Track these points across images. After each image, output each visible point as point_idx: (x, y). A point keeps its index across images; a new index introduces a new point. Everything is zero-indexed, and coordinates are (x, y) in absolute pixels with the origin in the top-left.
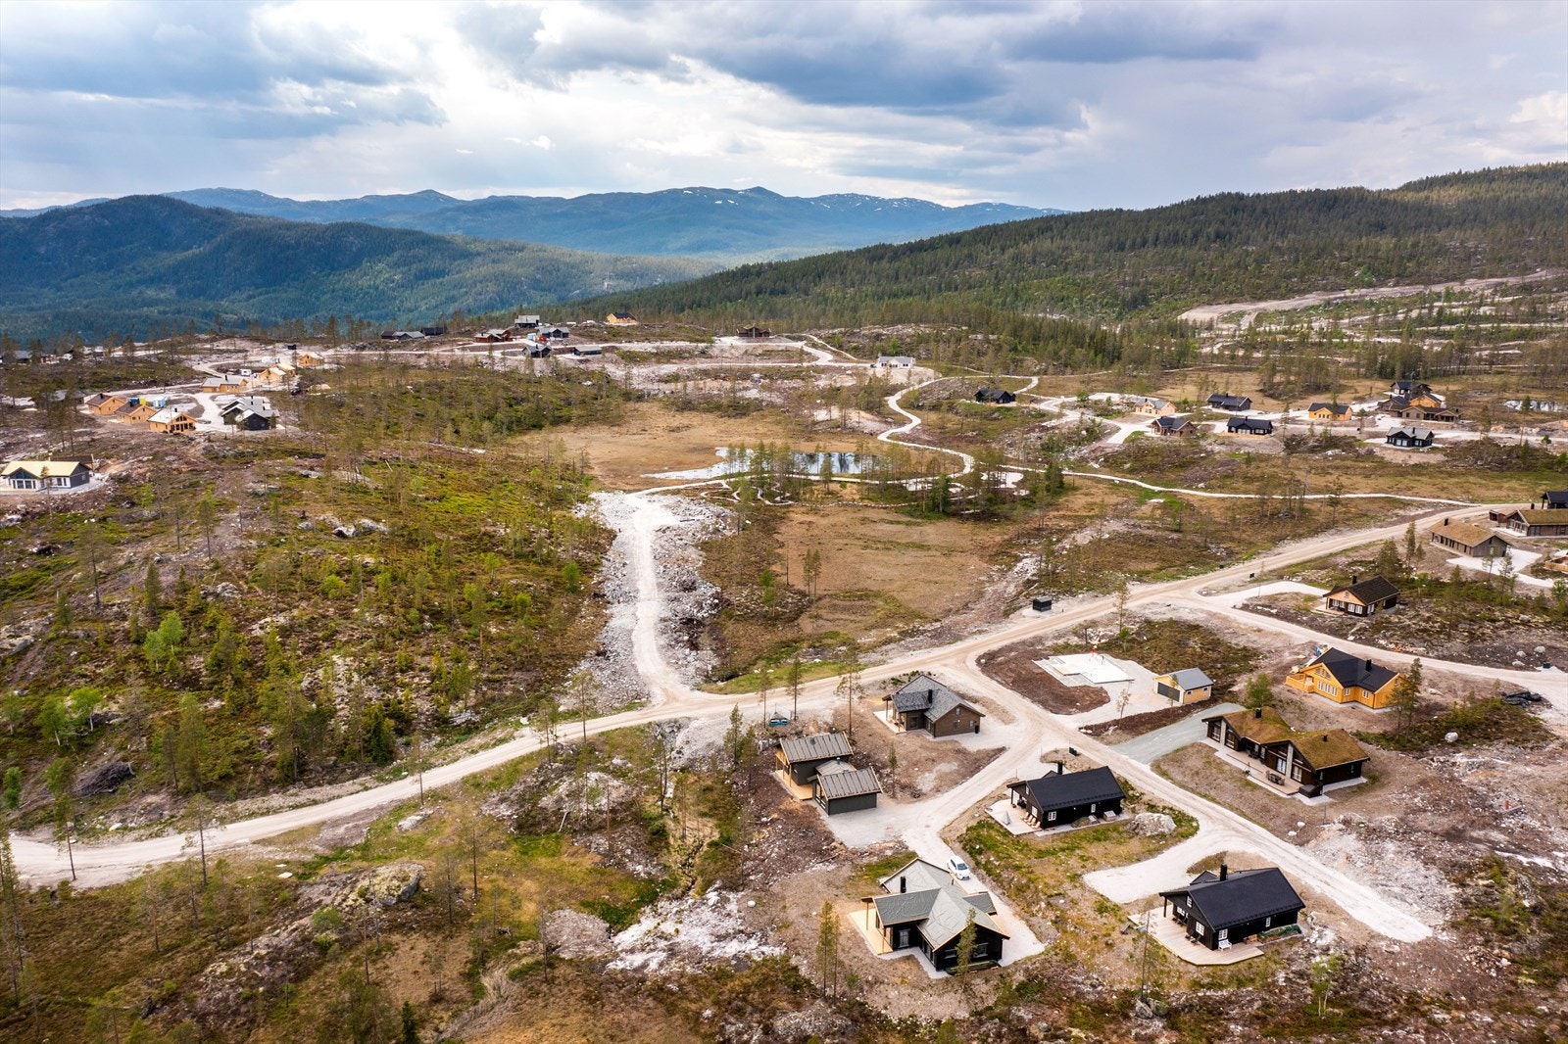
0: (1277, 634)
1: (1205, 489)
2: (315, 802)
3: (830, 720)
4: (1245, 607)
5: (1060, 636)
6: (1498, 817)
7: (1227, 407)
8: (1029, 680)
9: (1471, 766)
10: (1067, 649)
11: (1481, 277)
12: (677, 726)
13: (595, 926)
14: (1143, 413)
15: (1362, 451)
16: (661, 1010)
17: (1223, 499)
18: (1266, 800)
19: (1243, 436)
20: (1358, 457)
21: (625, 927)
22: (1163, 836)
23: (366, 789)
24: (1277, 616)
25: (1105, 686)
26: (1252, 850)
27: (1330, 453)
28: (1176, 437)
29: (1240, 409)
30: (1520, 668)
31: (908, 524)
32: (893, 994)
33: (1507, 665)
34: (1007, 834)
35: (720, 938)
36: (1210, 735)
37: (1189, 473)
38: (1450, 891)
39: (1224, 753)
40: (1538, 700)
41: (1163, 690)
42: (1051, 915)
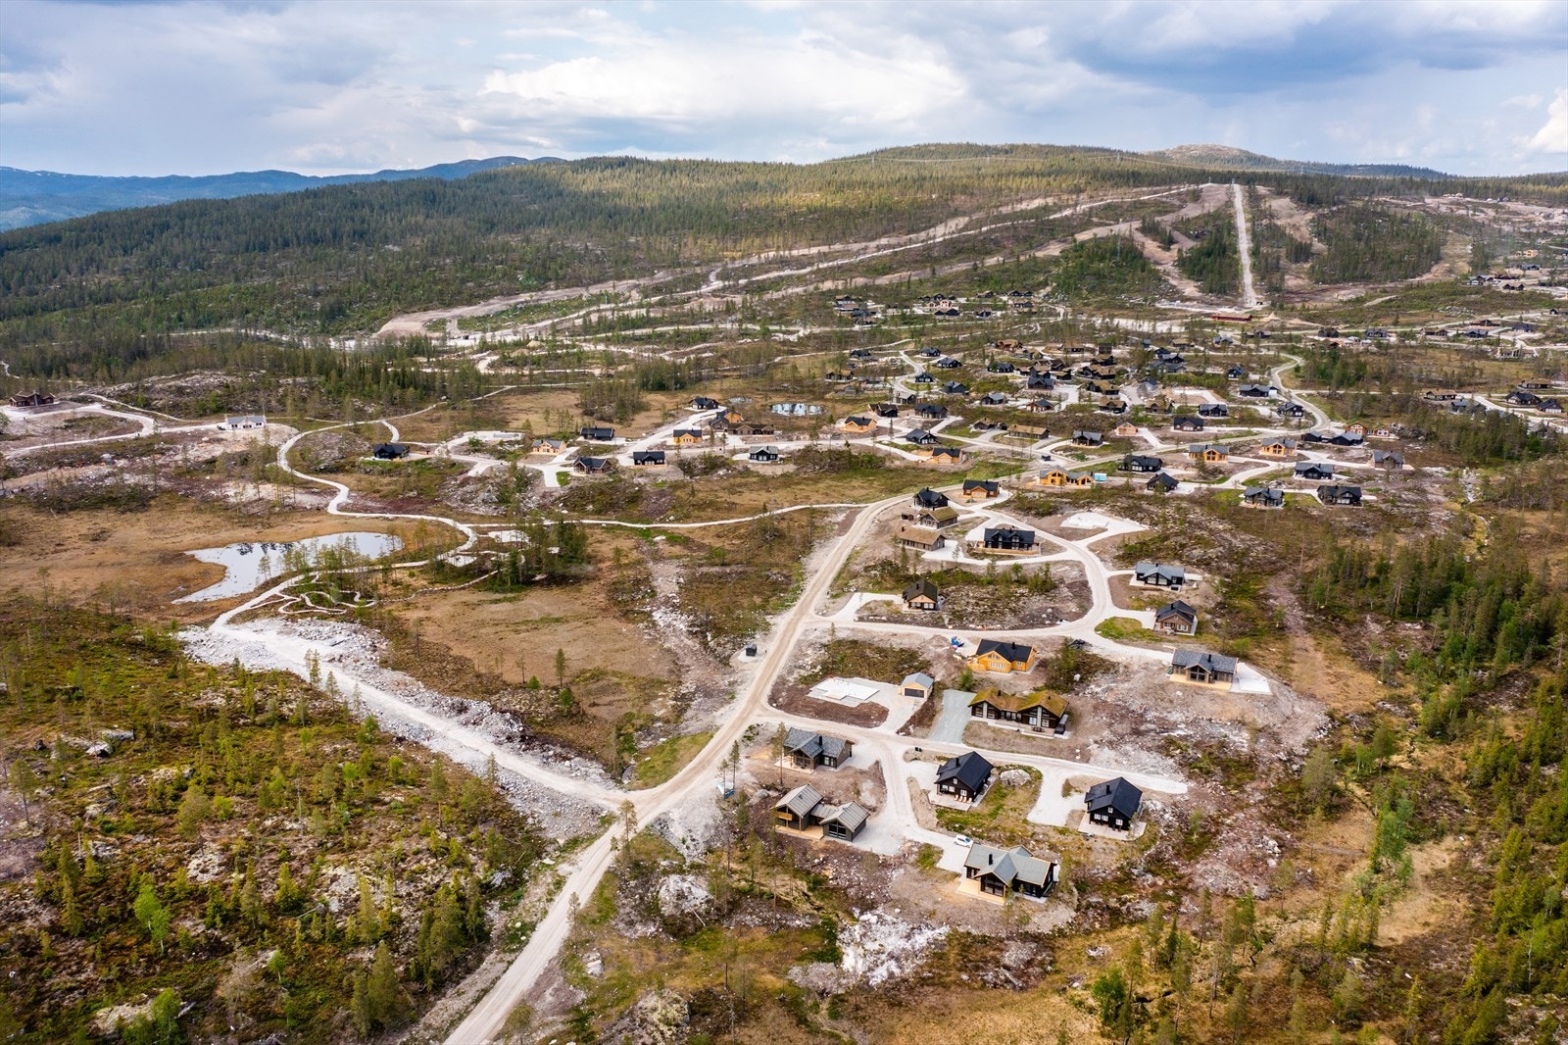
0: (909, 635)
1: (678, 520)
2: (485, 991)
3: (754, 780)
4: (861, 619)
5: (790, 672)
6: (1142, 715)
7: (599, 438)
8: (826, 710)
9: (1104, 691)
10: (813, 680)
11: (620, 277)
12: (662, 822)
13: (827, 968)
14: (541, 453)
15: (740, 468)
16: (940, 990)
17: (704, 528)
18: (1047, 744)
19: (651, 467)
20: (740, 473)
21: (841, 960)
22: (1029, 782)
23: (510, 963)
24: (888, 621)
25: (874, 700)
26: (1077, 773)
27: (721, 472)
28: (599, 475)
29: (610, 439)
30: (1051, 625)
31: (510, 600)
32: (1035, 919)
33: (1042, 625)
34: (960, 812)
35: (908, 937)
36: (974, 714)
37: (642, 506)
38: (1171, 761)
39: (992, 722)
40: (1084, 643)
41: (909, 692)
42: (1045, 846)
